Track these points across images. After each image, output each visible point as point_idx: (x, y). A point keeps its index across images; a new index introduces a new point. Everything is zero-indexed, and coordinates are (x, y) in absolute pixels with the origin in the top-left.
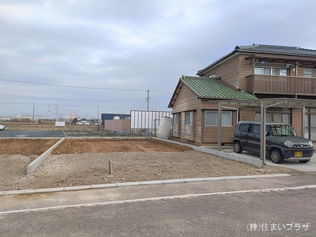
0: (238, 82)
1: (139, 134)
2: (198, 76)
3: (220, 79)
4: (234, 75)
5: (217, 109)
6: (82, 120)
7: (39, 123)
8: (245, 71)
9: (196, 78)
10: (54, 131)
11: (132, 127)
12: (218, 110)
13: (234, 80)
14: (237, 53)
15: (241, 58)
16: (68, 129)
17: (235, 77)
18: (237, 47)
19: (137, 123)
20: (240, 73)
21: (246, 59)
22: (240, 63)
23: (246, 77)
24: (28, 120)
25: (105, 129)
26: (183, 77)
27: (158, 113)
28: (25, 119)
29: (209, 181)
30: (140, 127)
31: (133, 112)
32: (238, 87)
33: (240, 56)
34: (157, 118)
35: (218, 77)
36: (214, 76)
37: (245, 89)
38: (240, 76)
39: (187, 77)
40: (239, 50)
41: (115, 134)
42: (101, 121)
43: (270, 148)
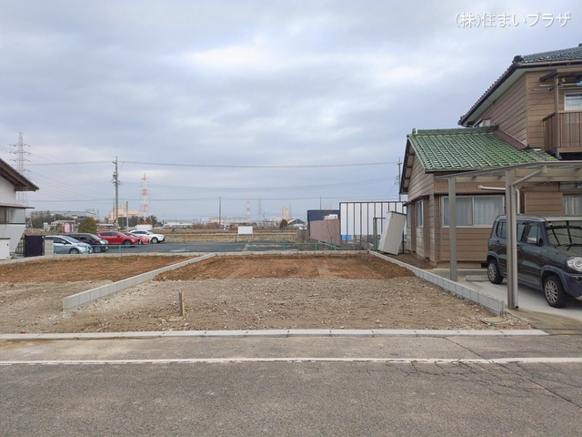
0: (525, 131)
1: (356, 246)
2: (461, 127)
3: (495, 128)
4: (519, 118)
5: (446, 192)
6: (295, 222)
7: (231, 229)
8: (540, 107)
9: (457, 132)
10: (236, 242)
11: (343, 233)
12: (447, 195)
13: (519, 129)
14: (519, 72)
15: (531, 81)
16: (257, 239)
17: (520, 123)
18: (518, 59)
19: (353, 225)
20: (528, 113)
21: (543, 80)
22: (528, 91)
23: (544, 120)
24: (217, 226)
25: (312, 236)
26: (414, 132)
27: (379, 205)
28: (212, 224)
29: (339, 335)
30: (358, 233)
31: (343, 206)
32: (525, 143)
33: (527, 76)
34: (378, 215)
35: (493, 124)
36: (488, 123)
37: (543, 146)
38: (529, 118)
39: (422, 132)
40: (520, 64)
41: (322, 247)
42: (307, 224)
43: (542, 273)
